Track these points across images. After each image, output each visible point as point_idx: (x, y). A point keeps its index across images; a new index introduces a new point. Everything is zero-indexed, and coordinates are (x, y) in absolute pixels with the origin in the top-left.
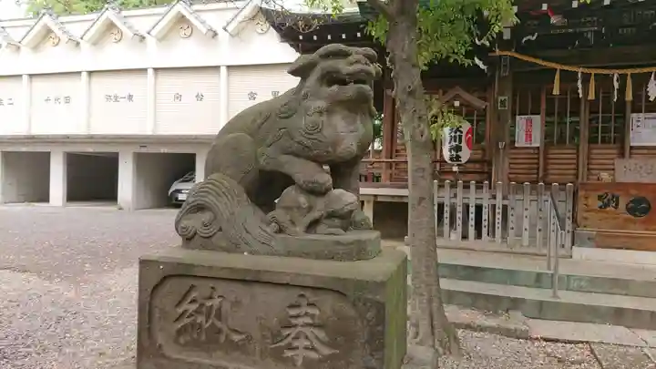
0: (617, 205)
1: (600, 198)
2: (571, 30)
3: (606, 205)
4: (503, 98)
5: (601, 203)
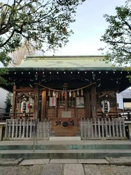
0: (60, 124)
1: (56, 122)
2: (53, 79)
3: (58, 124)
4: (36, 95)
5: (56, 124)
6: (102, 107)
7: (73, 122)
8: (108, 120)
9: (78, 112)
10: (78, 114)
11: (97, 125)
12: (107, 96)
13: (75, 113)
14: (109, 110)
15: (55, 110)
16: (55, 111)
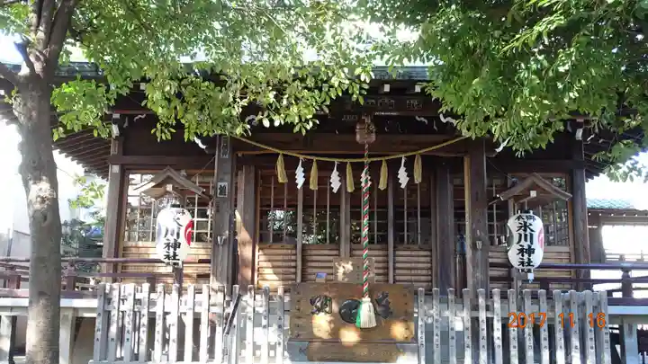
0: (331, 310)
1: (313, 302)
3: (319, 310)
4: (223, 184)
6: (509, 240)
7: (384, 302)
8: (535, 297)
9: (398, 265)
10: (397, 271)
11: (489, 316)
12: (533, 194)
13: (387, 268)
14: (537, 258)
15: (294, 252)
16: (293, 258)
